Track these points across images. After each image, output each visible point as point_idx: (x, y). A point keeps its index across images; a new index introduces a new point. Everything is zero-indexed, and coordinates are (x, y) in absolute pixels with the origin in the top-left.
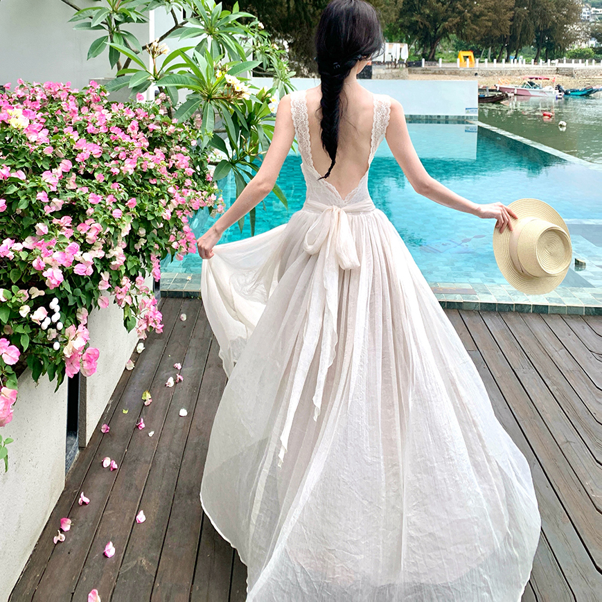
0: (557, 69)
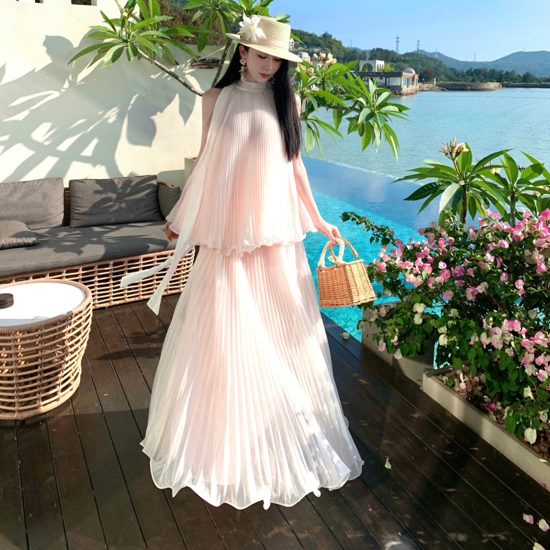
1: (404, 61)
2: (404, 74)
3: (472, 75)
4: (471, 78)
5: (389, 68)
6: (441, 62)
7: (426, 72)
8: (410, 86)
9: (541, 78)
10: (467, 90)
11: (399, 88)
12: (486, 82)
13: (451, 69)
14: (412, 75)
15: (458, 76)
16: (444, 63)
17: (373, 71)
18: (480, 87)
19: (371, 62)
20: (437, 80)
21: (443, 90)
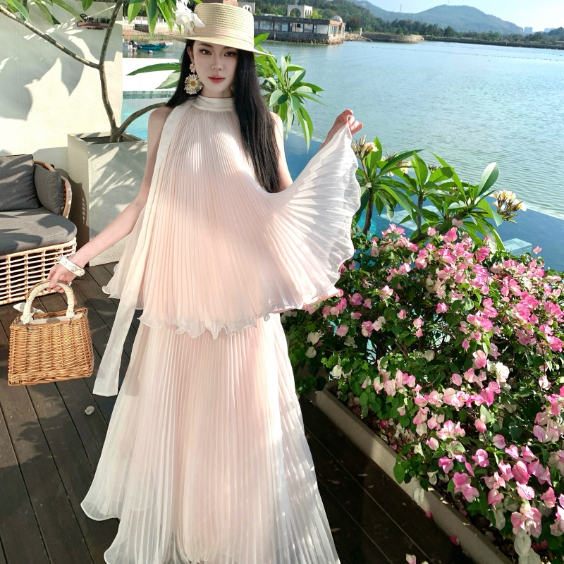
0: (136, 26)
1: (333, 8)
2: (331, 22)
3: (396, 27)
4: (396, 29)
5: (317, 15)
6: (368, 11)
7: (353, 21)
8: (337, 35)
9: (461, 33)
10: (391, 42)
11: (326, 36)
12: (410, 34)
13: (378, 19)
14: (339, 23)
15: (383, 26)
16: (371, 12)
17: (301, 17)
18: (403, 40)
19: (299, 7)
20: (363, 29)
21: (368, 41)
